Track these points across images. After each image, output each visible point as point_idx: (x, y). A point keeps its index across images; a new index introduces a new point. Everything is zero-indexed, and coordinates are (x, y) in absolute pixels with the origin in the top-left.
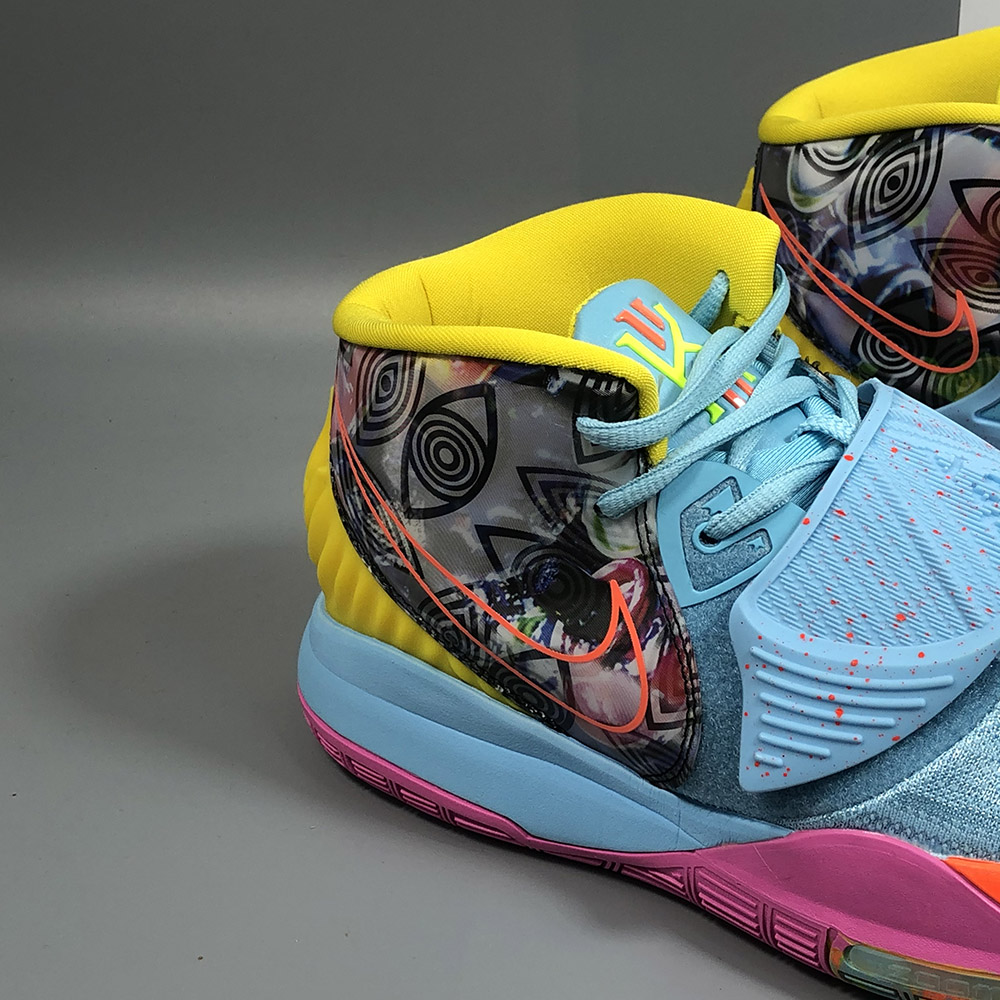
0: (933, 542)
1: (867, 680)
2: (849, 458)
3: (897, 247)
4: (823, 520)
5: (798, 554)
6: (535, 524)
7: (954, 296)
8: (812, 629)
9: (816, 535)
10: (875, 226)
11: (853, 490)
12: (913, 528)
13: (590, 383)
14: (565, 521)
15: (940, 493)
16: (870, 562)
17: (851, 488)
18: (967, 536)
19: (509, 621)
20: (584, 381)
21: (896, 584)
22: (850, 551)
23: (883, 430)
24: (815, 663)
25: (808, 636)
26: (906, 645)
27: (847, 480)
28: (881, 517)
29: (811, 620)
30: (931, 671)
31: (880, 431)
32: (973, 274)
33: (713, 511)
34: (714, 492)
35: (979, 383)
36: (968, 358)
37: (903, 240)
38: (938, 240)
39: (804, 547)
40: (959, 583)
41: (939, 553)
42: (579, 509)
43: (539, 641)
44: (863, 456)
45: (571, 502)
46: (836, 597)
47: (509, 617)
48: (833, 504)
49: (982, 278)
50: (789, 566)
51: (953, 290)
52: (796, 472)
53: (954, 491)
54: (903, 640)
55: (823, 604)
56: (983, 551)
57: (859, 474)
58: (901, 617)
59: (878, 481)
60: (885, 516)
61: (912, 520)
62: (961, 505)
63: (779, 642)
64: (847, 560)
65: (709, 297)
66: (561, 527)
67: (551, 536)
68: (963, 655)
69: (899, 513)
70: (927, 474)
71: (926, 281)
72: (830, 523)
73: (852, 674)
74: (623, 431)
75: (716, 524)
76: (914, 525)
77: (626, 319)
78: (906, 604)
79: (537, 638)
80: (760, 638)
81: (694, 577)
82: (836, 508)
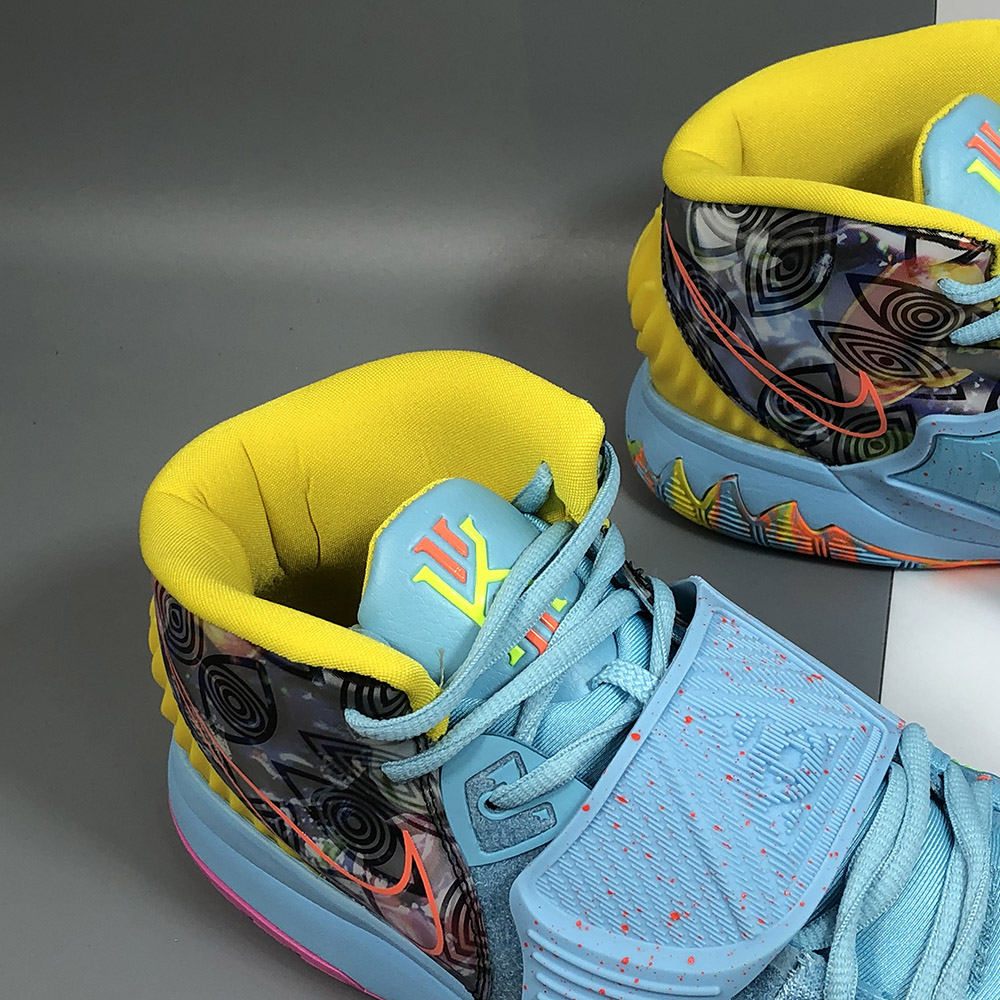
0: (711, 840)
1: (637, 981)
2: (636, 737)
3: (795, 324)
4: (604, 806)
5: (578, 840)
6: (325, 773)
7: (857, 374)
8: (586, 917)
9: (596, 821)
10: (772, 300)
11: (637, 777)
12: (693, 823)
13: (352, 687)
14: (353, 776)
15: (729, 777)
16: (649, 855)
17: (634, 773)
18: (749, 832)
19: (314, 842)
20: (345, 685)
21: (672, 881)
22: (629, 841)
23: (681, 692)
24: (588, 955)
25: (584, 924)
26: (678, 945)
27: (631, 763)
28: (663, 808)
29: (588, 907)
30: (698, 980)
31: (678, 694)
32: (876, 357)
33: (497, 783)
34: (498, 764)
35: (892, 449)
36: (878, 429)
37: (800, 320)
38: (837, 325)
39: (583, 834)
40: (734, 888)
41: (718, 854)
42: (365, 769)
43: (342, 866)
44: (651, 733)
45: (357, 763)
46: (613, 889)
47: (314, 838)
48: (615, 789)
49: (886, 361)
50: (568, 851)
51: (856, 369)
52: (583, 746)
53: (744, 774)
54: (674, 941)
55: (600, 894)
56: (764, 851)
57: (645, 756)
58: (676, 916)
59: (664, 765)
60: (667, 807)
61: (693, 815)
62: (749, 793)
63: (554, 930)
64: (625, 850)
65: (533, 488)
66: (352, 780)
67: (344, 785)
68: (729, 968)
69: (681, 805)
70: (719, 753)
71: (828, 359)
72: (611, 810)
73: (622, 971)
74: (389, 730)
75: (499, 799)
76: (694, 821)
77: (424, 548)
78: (681, 903)
79: (342, 862)
80: (536, 923)
81: (481, 841)
82: (618, 795)
